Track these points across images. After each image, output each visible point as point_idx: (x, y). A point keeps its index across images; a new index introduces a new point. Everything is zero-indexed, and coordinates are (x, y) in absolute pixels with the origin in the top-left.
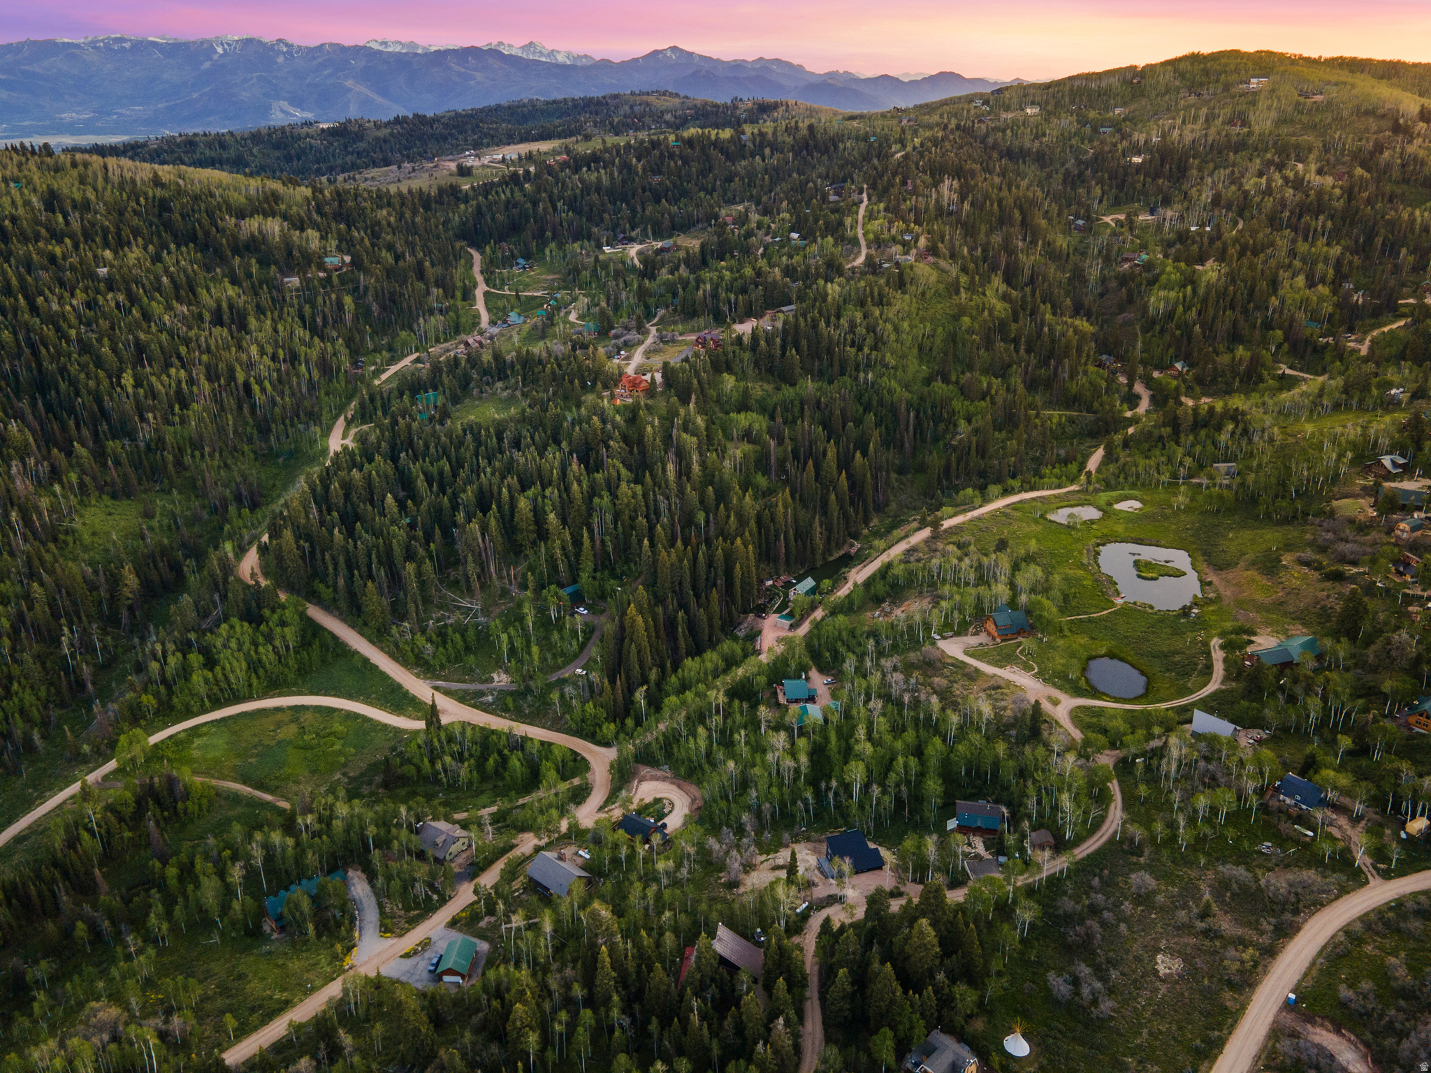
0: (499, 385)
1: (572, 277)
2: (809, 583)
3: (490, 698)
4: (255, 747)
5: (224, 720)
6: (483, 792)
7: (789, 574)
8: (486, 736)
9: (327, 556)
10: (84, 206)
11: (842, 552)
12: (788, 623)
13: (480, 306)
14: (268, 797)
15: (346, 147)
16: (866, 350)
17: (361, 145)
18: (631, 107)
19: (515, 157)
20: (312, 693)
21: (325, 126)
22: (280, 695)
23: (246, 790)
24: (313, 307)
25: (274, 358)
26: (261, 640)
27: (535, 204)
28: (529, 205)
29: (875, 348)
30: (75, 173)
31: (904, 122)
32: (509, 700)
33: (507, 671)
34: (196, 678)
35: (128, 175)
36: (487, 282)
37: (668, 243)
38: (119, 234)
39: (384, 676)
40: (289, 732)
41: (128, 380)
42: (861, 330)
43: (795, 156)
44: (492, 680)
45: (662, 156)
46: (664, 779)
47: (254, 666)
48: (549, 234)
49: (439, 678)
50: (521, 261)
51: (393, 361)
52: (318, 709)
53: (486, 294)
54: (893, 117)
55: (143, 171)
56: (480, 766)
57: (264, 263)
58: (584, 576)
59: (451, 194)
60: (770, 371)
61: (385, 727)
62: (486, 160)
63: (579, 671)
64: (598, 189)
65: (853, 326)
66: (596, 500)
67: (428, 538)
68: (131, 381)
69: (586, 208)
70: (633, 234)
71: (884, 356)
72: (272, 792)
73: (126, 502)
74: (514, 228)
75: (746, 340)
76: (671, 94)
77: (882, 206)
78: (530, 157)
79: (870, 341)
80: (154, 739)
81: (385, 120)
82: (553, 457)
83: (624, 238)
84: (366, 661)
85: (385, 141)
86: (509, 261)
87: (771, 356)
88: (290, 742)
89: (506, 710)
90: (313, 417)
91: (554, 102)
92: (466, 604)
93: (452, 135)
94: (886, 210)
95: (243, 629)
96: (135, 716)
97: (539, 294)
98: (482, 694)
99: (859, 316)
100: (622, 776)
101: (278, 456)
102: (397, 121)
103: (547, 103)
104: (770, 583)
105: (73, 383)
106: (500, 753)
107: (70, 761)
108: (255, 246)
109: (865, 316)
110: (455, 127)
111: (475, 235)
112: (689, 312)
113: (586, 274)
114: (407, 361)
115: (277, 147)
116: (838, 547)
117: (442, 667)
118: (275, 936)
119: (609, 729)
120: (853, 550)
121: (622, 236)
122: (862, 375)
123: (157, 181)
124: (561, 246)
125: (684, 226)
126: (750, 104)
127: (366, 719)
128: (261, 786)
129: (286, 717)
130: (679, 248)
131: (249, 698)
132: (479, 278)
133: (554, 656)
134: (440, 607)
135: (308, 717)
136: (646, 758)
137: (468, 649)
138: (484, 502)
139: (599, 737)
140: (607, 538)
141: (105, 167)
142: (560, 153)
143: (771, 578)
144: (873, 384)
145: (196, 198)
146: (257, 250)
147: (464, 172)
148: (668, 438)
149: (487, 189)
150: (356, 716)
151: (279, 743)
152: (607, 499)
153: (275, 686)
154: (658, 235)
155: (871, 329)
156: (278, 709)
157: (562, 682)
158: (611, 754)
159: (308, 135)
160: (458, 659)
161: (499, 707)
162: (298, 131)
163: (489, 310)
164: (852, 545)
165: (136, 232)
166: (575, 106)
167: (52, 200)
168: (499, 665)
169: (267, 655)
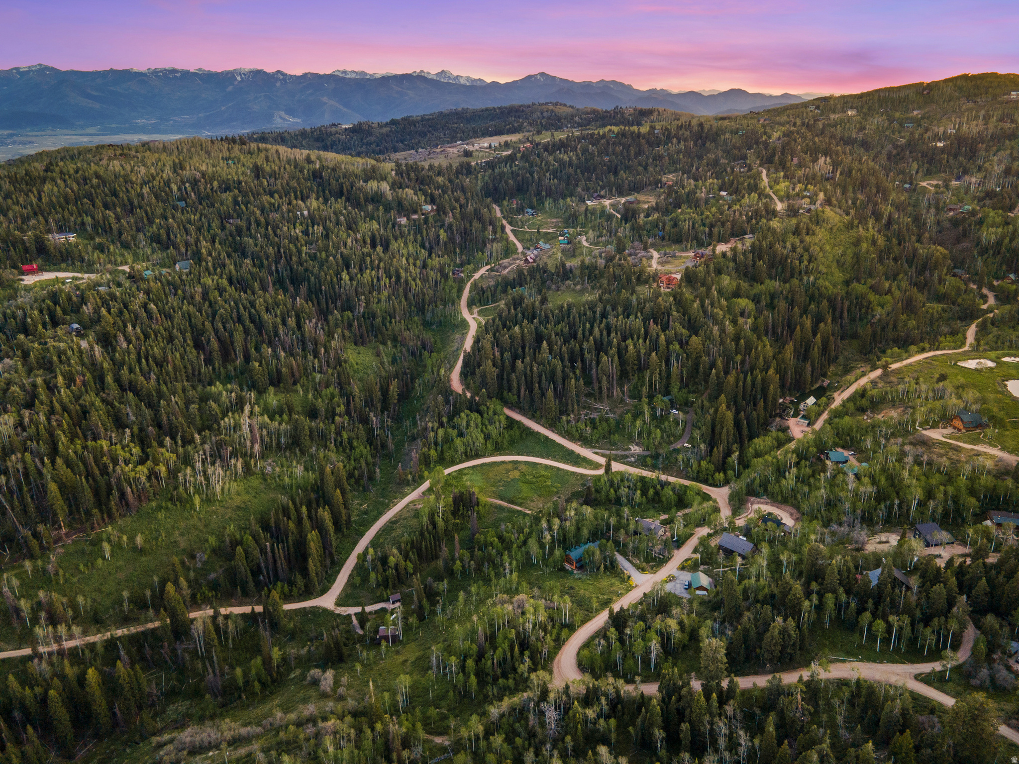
0: (568, 282)
1: (571, 220)
2: (811, 400)
3: (633, 459)
4: (499, 481)
5: (474, 467)
6: (649, 509)
7: (791, 396)
8: (642, 479)
9: (513, 376)
10: (274, 175)
11: (818, 385)
12: (807, 422)
13: (512, 237)
14: (519, 508)
15: (362, 140)
16: (806, 262)
17: (373, 139)
18: (542, 113)
19: (497, 145)
20: (518, 455)
21: (347, 126)
22: (501, 455)
23: (505, 504)
24: (422, 236)
25: (415, 265)
26: (487, 423)
27: (532, 175)
28: (528, 175)
29: (810, 261)
30: (263, 155)
31: (762, 121)
32: (649, 460)
33: (637, 445)
34: (458, 441)
35: (292, 156)
36: (510, 223)
37: (629, 198)
38: (302, 193)
39: (561, 447)
40: (516, 474)
41: (345, 276)
42: (799, 250)
43: (695, 144)
44: (630, 449)
45: (608, 143)
46: (766, 503)
47: (487, 437)
48: (544, 193)
49: (595, 447)
50: (529, 210)
51: (476, 270)
52: (526, 463)
53: (512, 231)
54: (751, 118)
55: (300, 154)
56: (644, 493)
57: (388, 209)
58: (675, 390)
59: (466, 169)
60: (745, 275)
61: (573, 473)
62: (477, 146)
63: (686, 445)
64: (571, 164)
65: (794, 248)
66: (671, 347)
67: (573, 368)
68: (347, 277)
69: (565, 177)
70: (602, 193)
71: (818, 266)
72: (520, 505)
73: (362, 347)
74: (521, 189)
75: (729, 254)
76: (561, 105)
77: (782, 174)
78: (507, 145)
79: (806, 257)
80: (447, 471)
81: (384, 122)
82: (636, 322)
83: (599, 196)
84: (547, 437)
85: (387, 136)
86: (521, 210)
87: (746, 266)
88: (519, 480)
89: (646, 466)
90: (445, 302)
91: (487, 110)
92: (599, 406)
93: (429, 132)
94: (785, 177)
95: (474, 416)
96: (426, 461)
97: (551, 231)
98: (627, 457)
99: (797, 241)
100: (738, 503)
101: (431, 324)
102: (393, 122)
103: (482, 111)
104: (781, 401)
105: (317, 277)
106: (655, 488)
107: (399, 484)
108: (376, 199)
109: (802, 241)
110: (430, 126)
111: (495, 193)
112: (678, 239)
113: (581, 218)
114: (483, 271)
115: (317, 140)
116: (816, 382)
117: (597, 442)
118: (575, 572)
119: (720, 476)
120: (826, 383)
121: (596, 194)
122: (805, 278)
123: (309, 160)
124: (555, 201)
125: (637, 188)
126: (632, 111)
127: (559, 469)
128: (512, 502)
129: (510, 466)
130: (639, 202)
131: (484, 456)
132: (504, 222)
133: (668, 437)
134: (584, 408)
135: (523, 468)
136: (751, 492)
137: (610, 432)
138: (600, 347)
139: (711, 481)
140: (684, 369)
141: (277, 151)
142: (524, 143)
143: (781, 398)
144: (814, 285)
145: (334, 170)
146: (379, 201)
147: (467, 154)
148: (705, 312)
149: (490, 165)
150: (551, 467)
151: (512, 480)
152: (677, 347)
153: (498, 449)
154: (621, 194)
155: (806, 250)
156: (503, 462)
157: (677, 451)
158: (725, 491)
159: (337, 133)
160: (604, 437)
161: (641, 462)
162: (329, 130)
163: (519, 241)
164: (823, 381)
165: (311, 189)
166: (502, 113)
167: (257, 172)
168: (631, 440)
169: (493, 430)
